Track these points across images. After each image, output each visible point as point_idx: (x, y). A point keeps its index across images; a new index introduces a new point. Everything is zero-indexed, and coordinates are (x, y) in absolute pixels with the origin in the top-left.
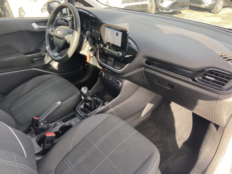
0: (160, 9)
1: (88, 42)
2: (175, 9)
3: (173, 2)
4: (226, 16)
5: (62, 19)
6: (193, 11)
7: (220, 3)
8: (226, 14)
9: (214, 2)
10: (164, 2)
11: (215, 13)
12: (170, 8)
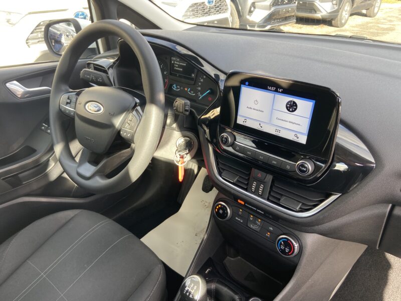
0: (248, 26)
1: (175, 125)
2: (273, 23)
3: (271, 11)
4: (359, 31)
5: (89, 64)
6: (302, 26)
7: (346, 8)
8: (356, 26)
9: (336, 8)
10: (254, 13)
11: (339, 25)
12: (264, 22)
